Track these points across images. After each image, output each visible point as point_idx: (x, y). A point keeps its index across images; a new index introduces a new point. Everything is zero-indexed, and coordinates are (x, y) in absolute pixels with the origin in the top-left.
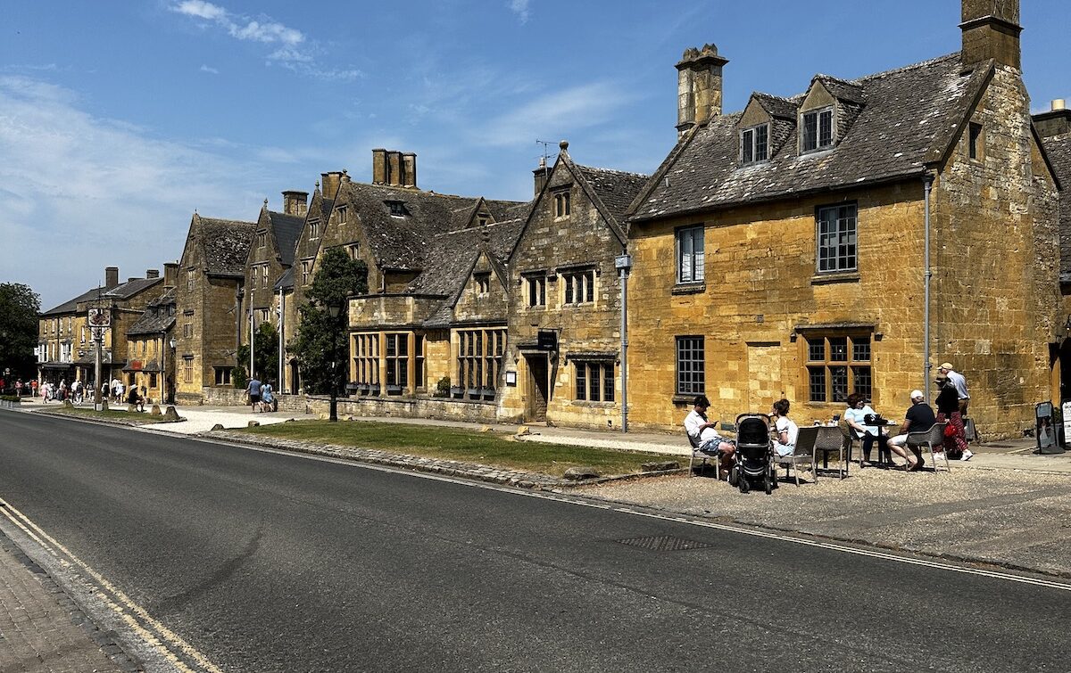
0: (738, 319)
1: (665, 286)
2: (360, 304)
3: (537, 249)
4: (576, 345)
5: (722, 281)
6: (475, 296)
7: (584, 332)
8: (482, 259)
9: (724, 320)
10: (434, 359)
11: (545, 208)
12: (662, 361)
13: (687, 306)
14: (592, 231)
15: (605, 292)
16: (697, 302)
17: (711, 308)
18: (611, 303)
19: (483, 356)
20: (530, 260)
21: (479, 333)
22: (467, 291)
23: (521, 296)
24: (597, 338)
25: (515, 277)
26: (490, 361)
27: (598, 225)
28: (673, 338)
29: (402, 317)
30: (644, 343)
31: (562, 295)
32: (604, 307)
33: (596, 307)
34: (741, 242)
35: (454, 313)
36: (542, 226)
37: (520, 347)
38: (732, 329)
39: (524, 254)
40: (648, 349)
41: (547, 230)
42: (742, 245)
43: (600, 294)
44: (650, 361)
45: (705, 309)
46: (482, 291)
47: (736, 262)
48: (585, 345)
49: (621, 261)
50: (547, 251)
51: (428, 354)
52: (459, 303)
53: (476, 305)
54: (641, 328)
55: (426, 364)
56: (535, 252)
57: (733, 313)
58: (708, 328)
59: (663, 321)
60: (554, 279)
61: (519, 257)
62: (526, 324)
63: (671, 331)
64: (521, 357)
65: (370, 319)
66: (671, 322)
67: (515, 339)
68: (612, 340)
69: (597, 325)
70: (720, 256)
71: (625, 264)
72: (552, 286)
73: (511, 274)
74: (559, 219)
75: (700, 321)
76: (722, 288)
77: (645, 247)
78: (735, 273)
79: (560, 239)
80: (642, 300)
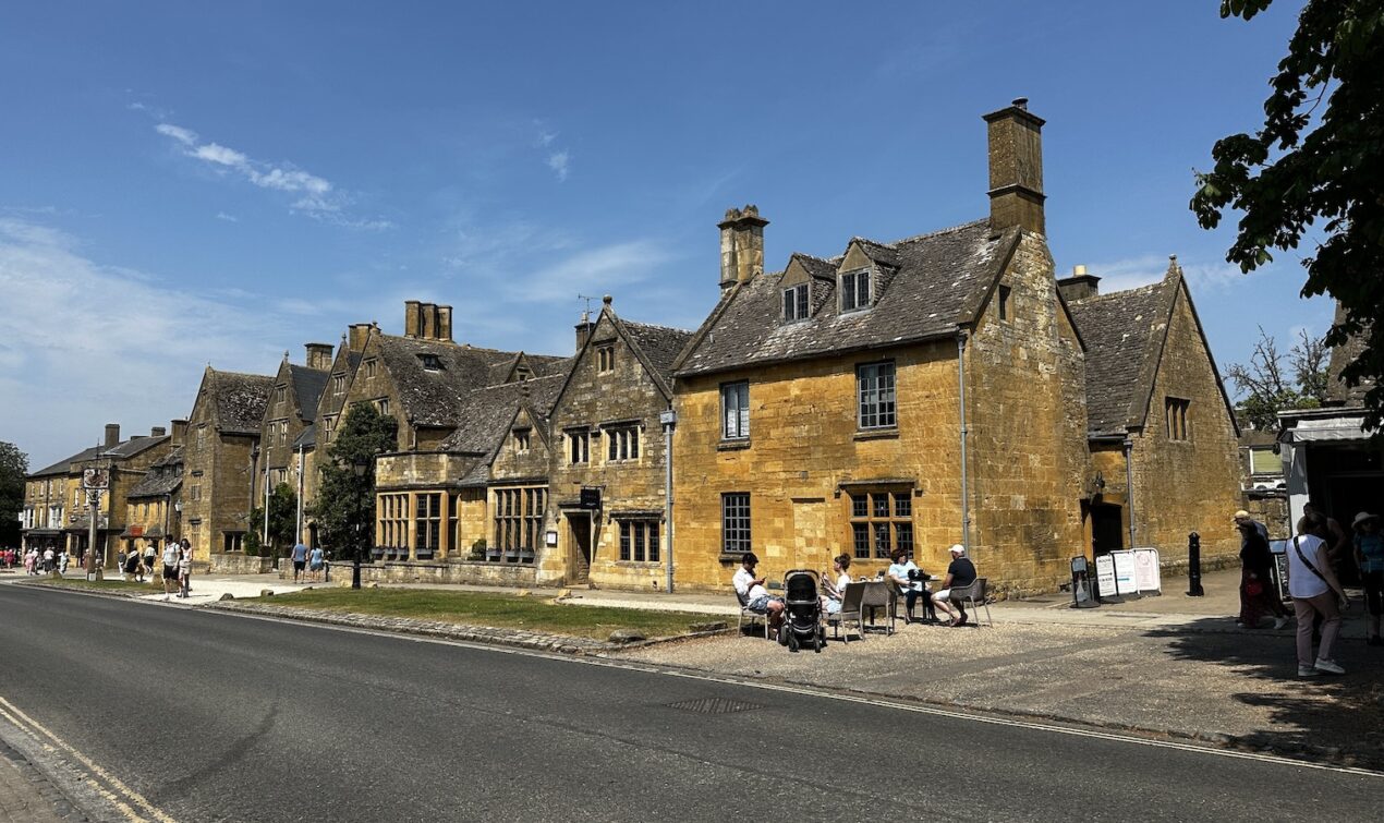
0: (783, 475)
1: (711, 443)
2: (389, 463)
3: (580, 403)
4: (620, 504)
5: (767, 437)
6: (514, 453)
7: (628, 490)
8: (522, 414)
9: (770, 476)
10: (469, 520)
11: (588, 363)
12: (708, 519)
13: (732, 462)
14: (636, 385)
15: (650, 448)
16: (743, 458)
17: (757, 465)
18: (656, 460)
19: (522, 516)
20: (572, 415)
21: (518, 492)
22: (506, 448)
23: (563, 453)
24: (642, 496)
25: (557, 433)
26: (529, 521)
27: (642, 380)
28: (719, 496)
29: (435, 475)
30: (689, 500)
31: (606, 451)
32: (649, 464)
33: (640, 463)
34: (785, 398)
35: (491, 472)
36: (586, 381)
37: (561, 506)
38: (778, 485)
39: (566, 410)
40: (694, 506)
41: (590, 385)
42: (786, 401)
43: (645, 450)
44: (696, 519)
45: (750, 465)
46: (522, 448)
47: (780, 419)
48: (629, 503)
49: (667, 417)
50: (590, 406)
51: (463, 515)
52: (497, 460)
53: (515, 462)
54: (686, 485)
55: (460, 526)
56: (578, 408)
57: (778, 470)
58: (754, 484)
59: (709, 478)
60: (597, 435)
61: (561, 412)
62: (568, 482)
63: (717, 488)
64: (562, 516)
65: (399, 478)
66: (717, 479)
67: (556, 497)
68: (657, 498)
69: (642, 482)
70: (764, 412)
71: (671, 420)
72: (596, 441)
73: (552, 429)
74: (603, 374)
75: (746, 477)
76: (767, 444)
77: (690, 403)
78: (780, 429)
79: (603, 394)
80: (687, 456)
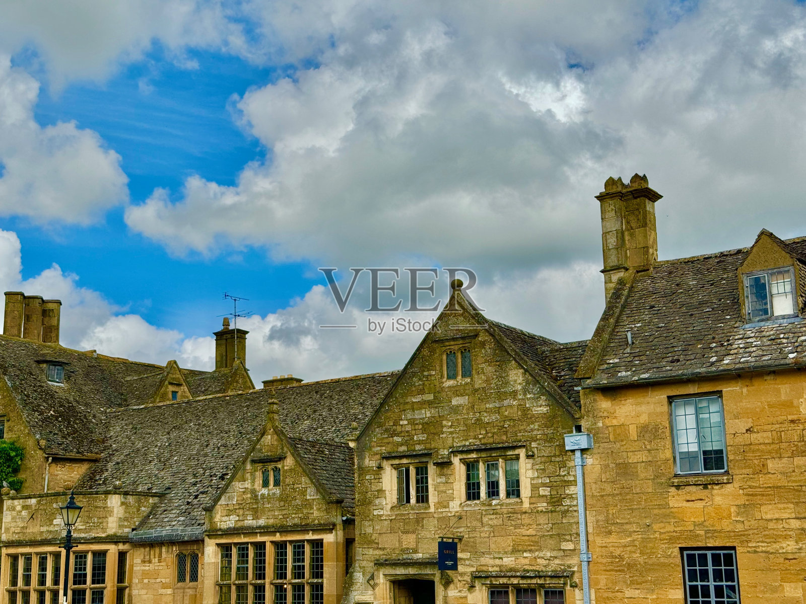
0: (795, 524)
1: (656, 477)
2: (25, 507)
3: (412, 422)
4: (491, 562)
5: (762, 469)
6: (253, 492)
7: (507, 543)
8: (268, 439)
9: (771, 525)
10: (147, 587)
11: (423, 368)
12: (658, 584)
13: (699, 505)
14: (515, 399)
15: (544, 485)
16: (718, 500)
17: (745, 509)
18: (556, 501)
19: (267, 581)
20: (398, 439)
21: (261, 546)
22: (238, 486)
23: (381, 491)
24: (530, 551)
25: (370, 462)
27: (525, 391)
28: (676, 552)
29: (100, 525)
30: (621, 558)
31: (460, 487)
32: (543, 506)
33: (526, 505)
34: (790, 418)
35: (211, 518)
36: (421, 392)
37: (379, 564)
38: (786, 537)
39: (386, 430)
40: (630, 566)
41: (430, 397)
42: (792, 421)
43: (535, 488)
44: (633, 584)
45: (733, 509)
46: (265, 484)
47: (784, 445)
48: (509, 561)
49: (574, 441)
50: (432, 427)
51: (135, 581)
52: (223, 501)
53: (255, 505)
54: (614, 535)
55: (130, 596)
56: (409, 428)
57: (786, 516)
58: (744, 537)
59: (656, 527)
60: (445, 465)
61: (377, 433)
62: (392, 531)
63: (672, 540)
64: (381, 580)
65: (44, 529)
66: (671, 528)
67: (373, 553)
68: (561, 553)
69: (531, 532)
70: (754, 436)
71: (584, 445)
72: (441, 475)
73: (361, 458)
74: (451, 383)
75: (726, 525)
76: (762, 480)
77: (615, 422)
78: (785, 460)
79: (456, 410)
80: (613, 495)
